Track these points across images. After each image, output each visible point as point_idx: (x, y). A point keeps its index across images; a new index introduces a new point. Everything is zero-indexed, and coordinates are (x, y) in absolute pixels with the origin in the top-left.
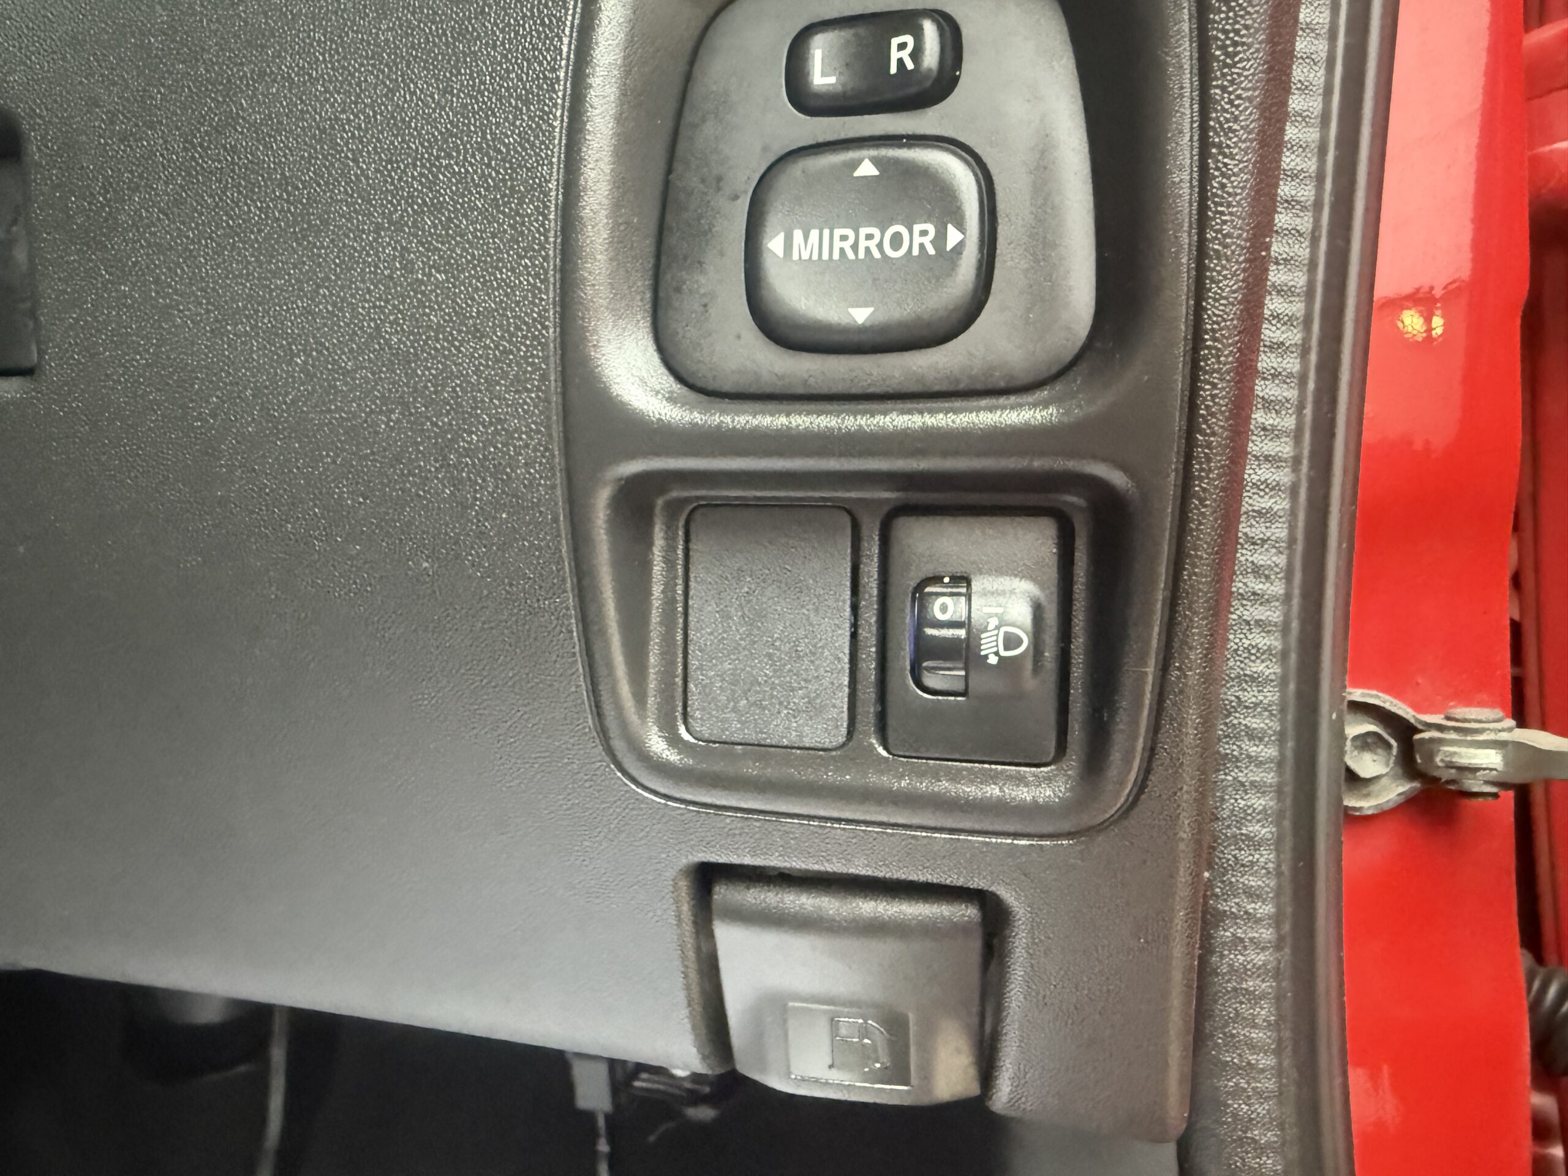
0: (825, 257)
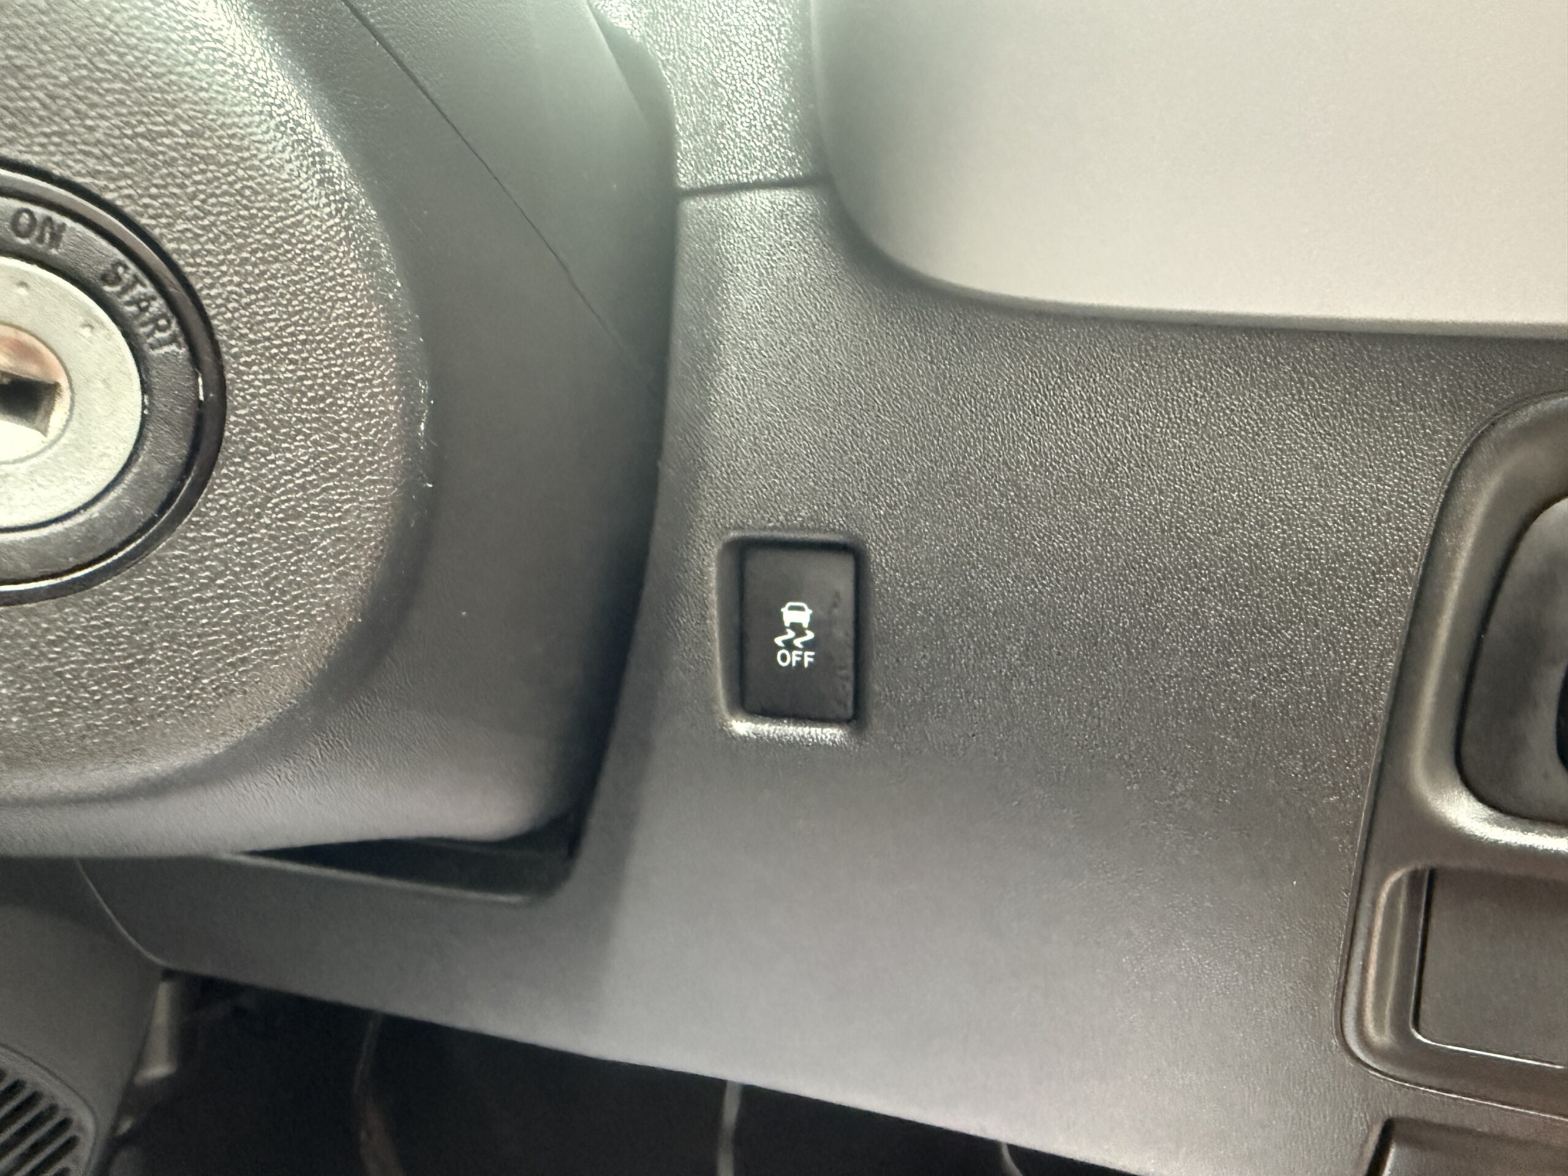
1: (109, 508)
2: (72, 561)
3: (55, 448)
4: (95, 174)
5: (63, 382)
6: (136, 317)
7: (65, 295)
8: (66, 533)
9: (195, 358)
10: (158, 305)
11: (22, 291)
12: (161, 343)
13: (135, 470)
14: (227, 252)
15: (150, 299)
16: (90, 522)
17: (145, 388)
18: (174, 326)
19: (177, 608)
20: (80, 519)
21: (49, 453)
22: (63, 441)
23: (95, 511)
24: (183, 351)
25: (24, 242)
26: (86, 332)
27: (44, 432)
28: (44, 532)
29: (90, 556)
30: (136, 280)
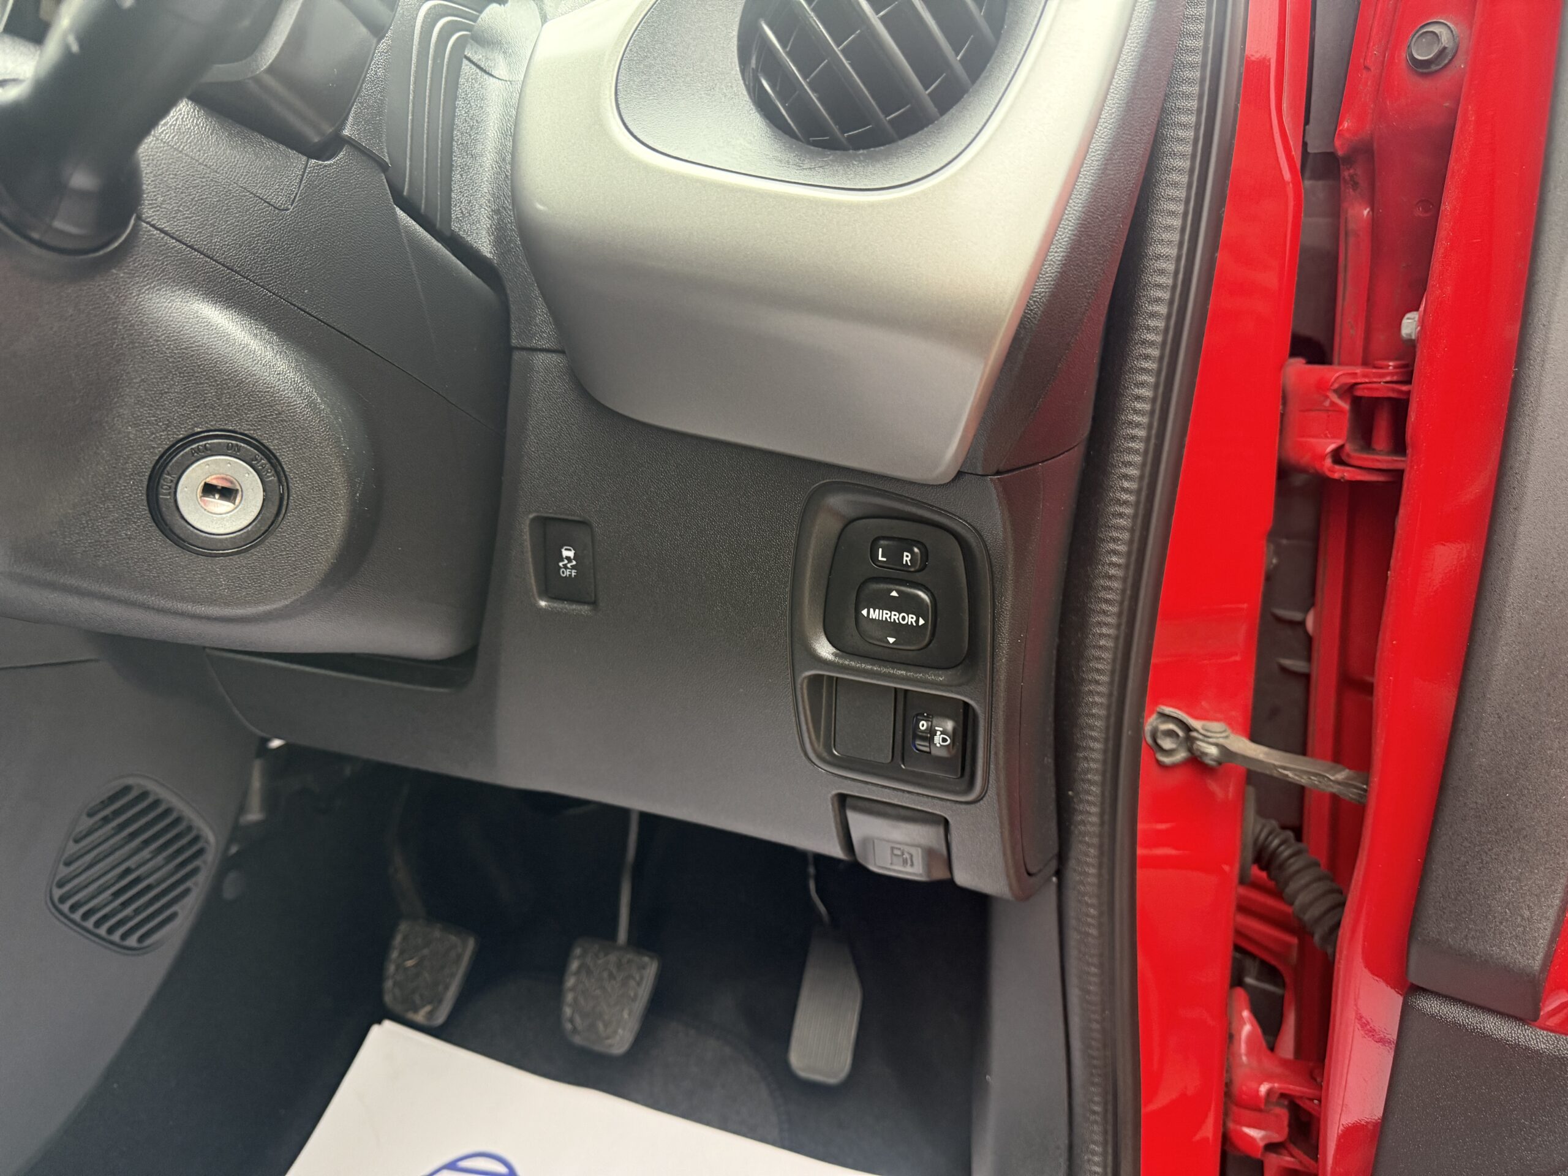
0: (880, 619)
1: (253, 527)
2: (243, 544)
3: (238, 509)
4: (249, 430)
5: (240, 490)
6: (261, 469)
7: (241, 465)
8: (241, 534)
9: (280, 481)
10: (268, 466)
11: (229, 465)
12: (269, 477)
13: (261, 515)
14: (289, 447)
15: (265, 464)
16: (248, 531)
17: (264, 491)
18: (273, 472)
19: (274, 558)
20: (245, 531)
21: (236, 511)
22: (240, 507)
23: (250, 528)
24: (276, 479)
25: (230, 452)
26: (247, 475)
27: (234, 503)
28: (235, 535)
29: (248, 542)
30: (261, 459)
